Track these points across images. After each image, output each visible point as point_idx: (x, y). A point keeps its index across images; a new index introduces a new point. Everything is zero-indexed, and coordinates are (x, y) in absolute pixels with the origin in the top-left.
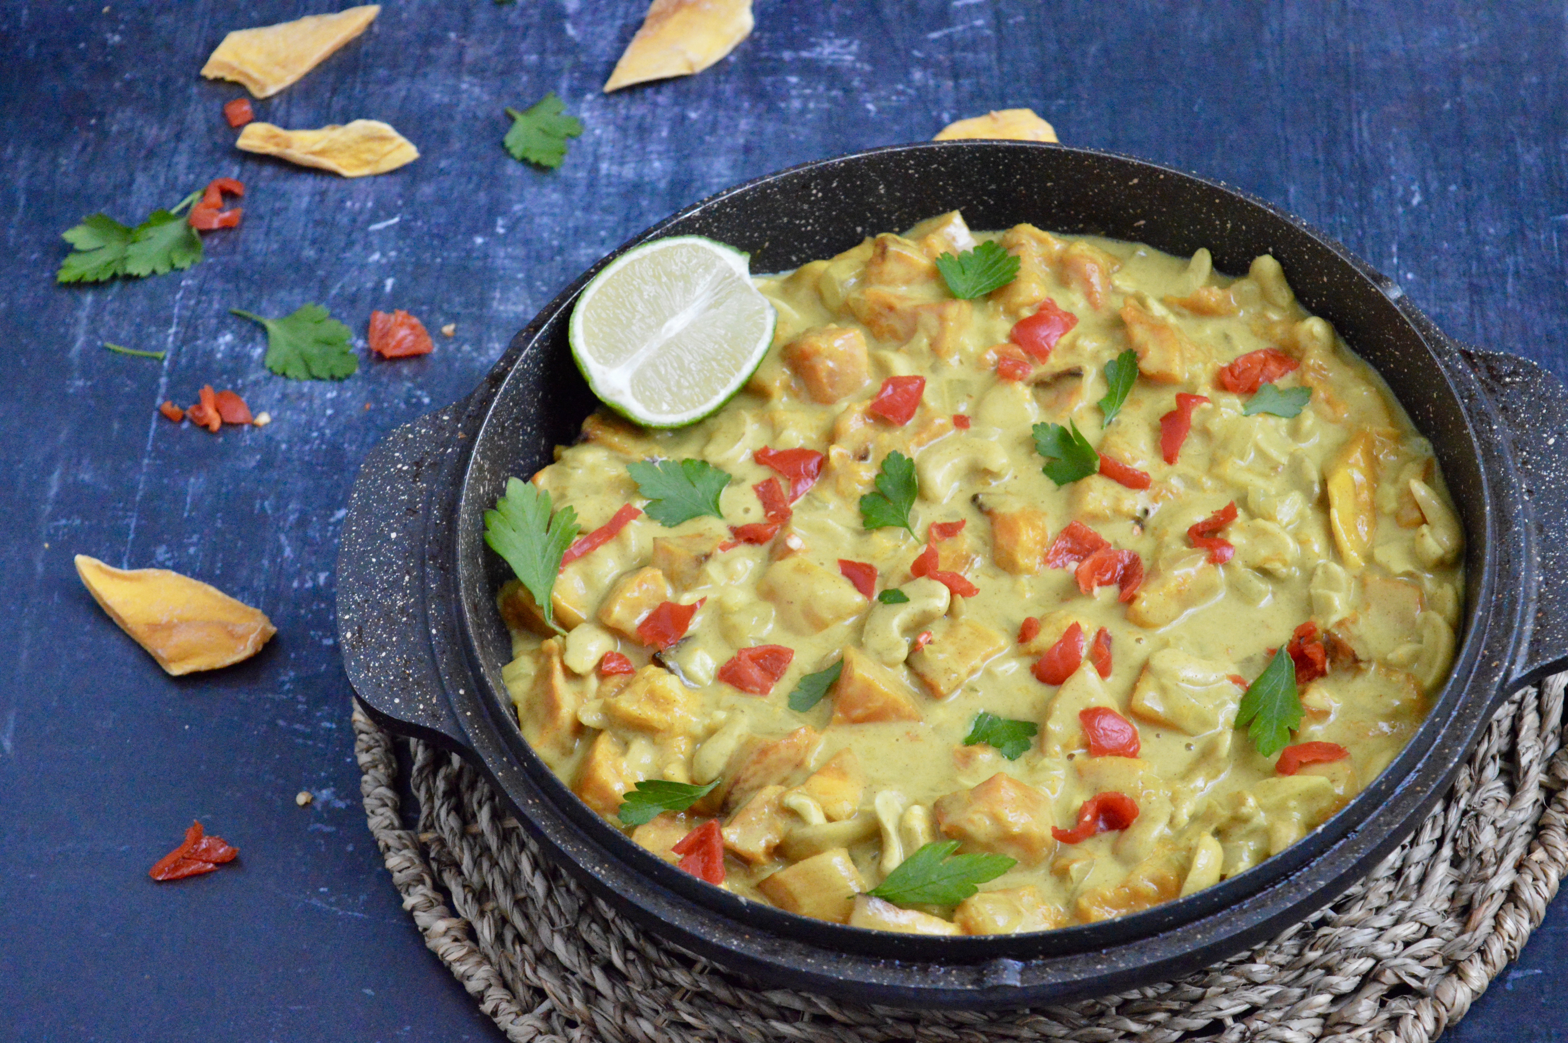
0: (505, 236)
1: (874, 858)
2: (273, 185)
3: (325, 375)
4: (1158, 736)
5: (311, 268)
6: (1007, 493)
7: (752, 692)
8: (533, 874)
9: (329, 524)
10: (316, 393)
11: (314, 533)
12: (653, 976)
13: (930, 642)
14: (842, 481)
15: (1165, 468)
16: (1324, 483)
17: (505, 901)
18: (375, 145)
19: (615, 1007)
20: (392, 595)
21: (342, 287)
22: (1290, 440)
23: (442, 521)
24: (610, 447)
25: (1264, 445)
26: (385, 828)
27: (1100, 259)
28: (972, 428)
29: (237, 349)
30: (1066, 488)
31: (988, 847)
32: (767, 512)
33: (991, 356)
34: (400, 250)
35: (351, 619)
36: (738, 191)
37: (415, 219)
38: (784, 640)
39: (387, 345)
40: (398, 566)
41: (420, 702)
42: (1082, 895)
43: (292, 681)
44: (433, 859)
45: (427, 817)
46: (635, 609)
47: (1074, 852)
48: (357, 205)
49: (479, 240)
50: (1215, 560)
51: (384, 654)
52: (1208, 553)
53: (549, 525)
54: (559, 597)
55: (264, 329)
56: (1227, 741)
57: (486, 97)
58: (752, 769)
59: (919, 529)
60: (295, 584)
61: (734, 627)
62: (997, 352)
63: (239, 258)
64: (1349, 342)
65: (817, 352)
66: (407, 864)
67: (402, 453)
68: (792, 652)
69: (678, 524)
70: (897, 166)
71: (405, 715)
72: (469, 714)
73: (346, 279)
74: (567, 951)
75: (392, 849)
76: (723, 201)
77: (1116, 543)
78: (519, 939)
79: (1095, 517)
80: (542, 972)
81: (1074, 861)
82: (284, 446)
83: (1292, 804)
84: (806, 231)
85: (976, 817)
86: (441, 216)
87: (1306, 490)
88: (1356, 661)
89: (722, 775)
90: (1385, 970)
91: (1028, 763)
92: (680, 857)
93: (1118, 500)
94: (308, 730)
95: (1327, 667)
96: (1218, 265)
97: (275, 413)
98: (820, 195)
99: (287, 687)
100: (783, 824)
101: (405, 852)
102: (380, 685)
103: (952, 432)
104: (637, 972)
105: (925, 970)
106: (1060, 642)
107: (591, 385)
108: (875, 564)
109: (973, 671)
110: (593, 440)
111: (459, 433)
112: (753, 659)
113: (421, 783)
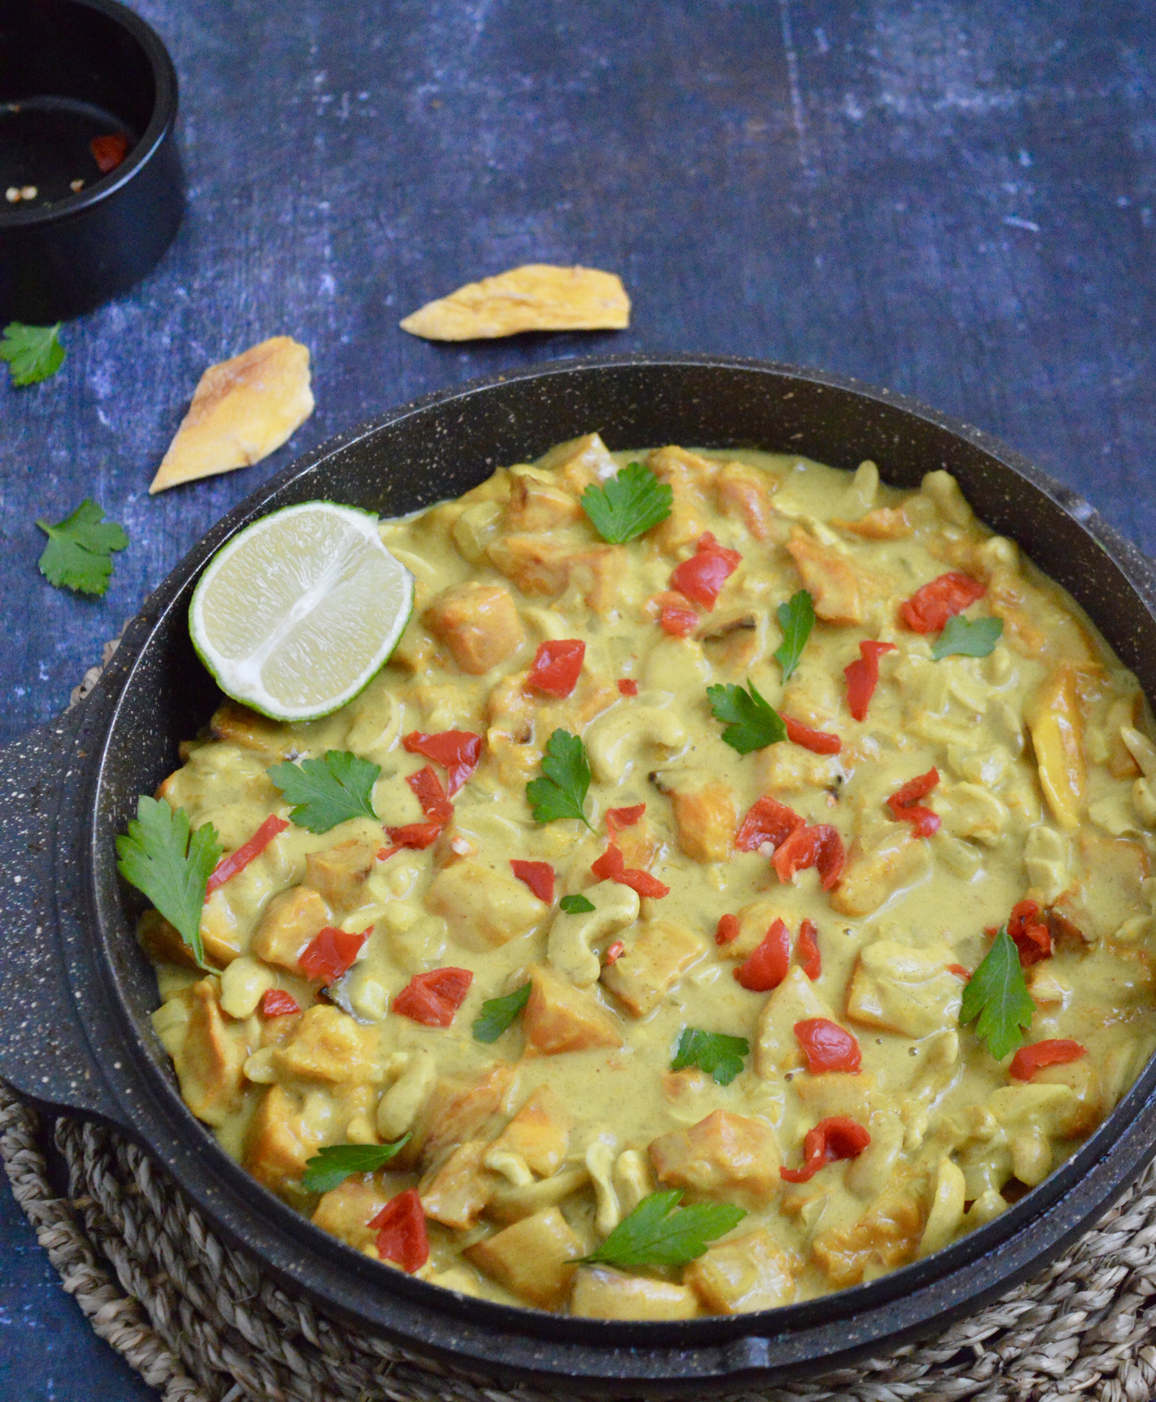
1: (588, 1213)
4: (878, 1042)
6: (686, 768)
7: (433, 1025)
8: (205, 1239)
12: (350, 1348)
13: (622, 955)
14: (505, 768)
15: (856, 726)
16: (1028, 732)
17: (177, 1274)
19: (313, 1390)
20: (24, 952)
22: (986, 684)
23: (71, 860)
24: (244, 746)
25: (959, 693)
26: (32, 1198)
27: (757, 478)
28: (641, 694)
30: (749, 759)
31: (713, 1194)
32: (425, 809)
33: (652, 607)
36: (358, 439)
38: (460, 961)
40: (27, 916)
41: (71, 1079)
42: (817, 1236)
44: (91, 1229)
45: (78, 1179)
46: (294, 940)
47: (803, 1189)
50: (921, 833)
51: (24, 1024)
52: (913, 826)
53: (188, 846)
54: (208, 930)
56: (953, 1043)
58: (446, 1123)
59: (595, 818)
61: (405, 950)
62: (657, 602)
64: (1036, 562)
65: (462, 621)
66: (64, 1239)
67: (15, 778)
68: (471, 974)
69: (329, 829)
70: (527, 393)
71: (55, 1096)
72: (128, 1091)
74: (253, 1328)
75: (45, 1222)
76: (341, 452)
77: (809, 817)
78: (198, 1317)
79: (785, 791)
80: (228, 1356)
81: (804, 1200)
83: (1033, 1117)
84: (432, 469)
85: (696, 1164)
87: (1011, 744)
88: (1083, 940)
89: (412, 1128)
90: (1140, 1281)
91: (743, 1088)
92: (377, 1232)
93: (808, 770)
95: (1052, 948)
96: (886, 478)
98: (445, 432)
100: (486, 1186)
101: (59, 1225)
102: (23, 1062)
103: (619, 701)
104: (333, 1344)
105: (663, 1357)
106: (764, 943)
107: (218, 682)
108: (550, 862)
109: (672, 983)
110: (224, 739)
111: (78, 751)
112: (429, 986)
113: (67, 1138)
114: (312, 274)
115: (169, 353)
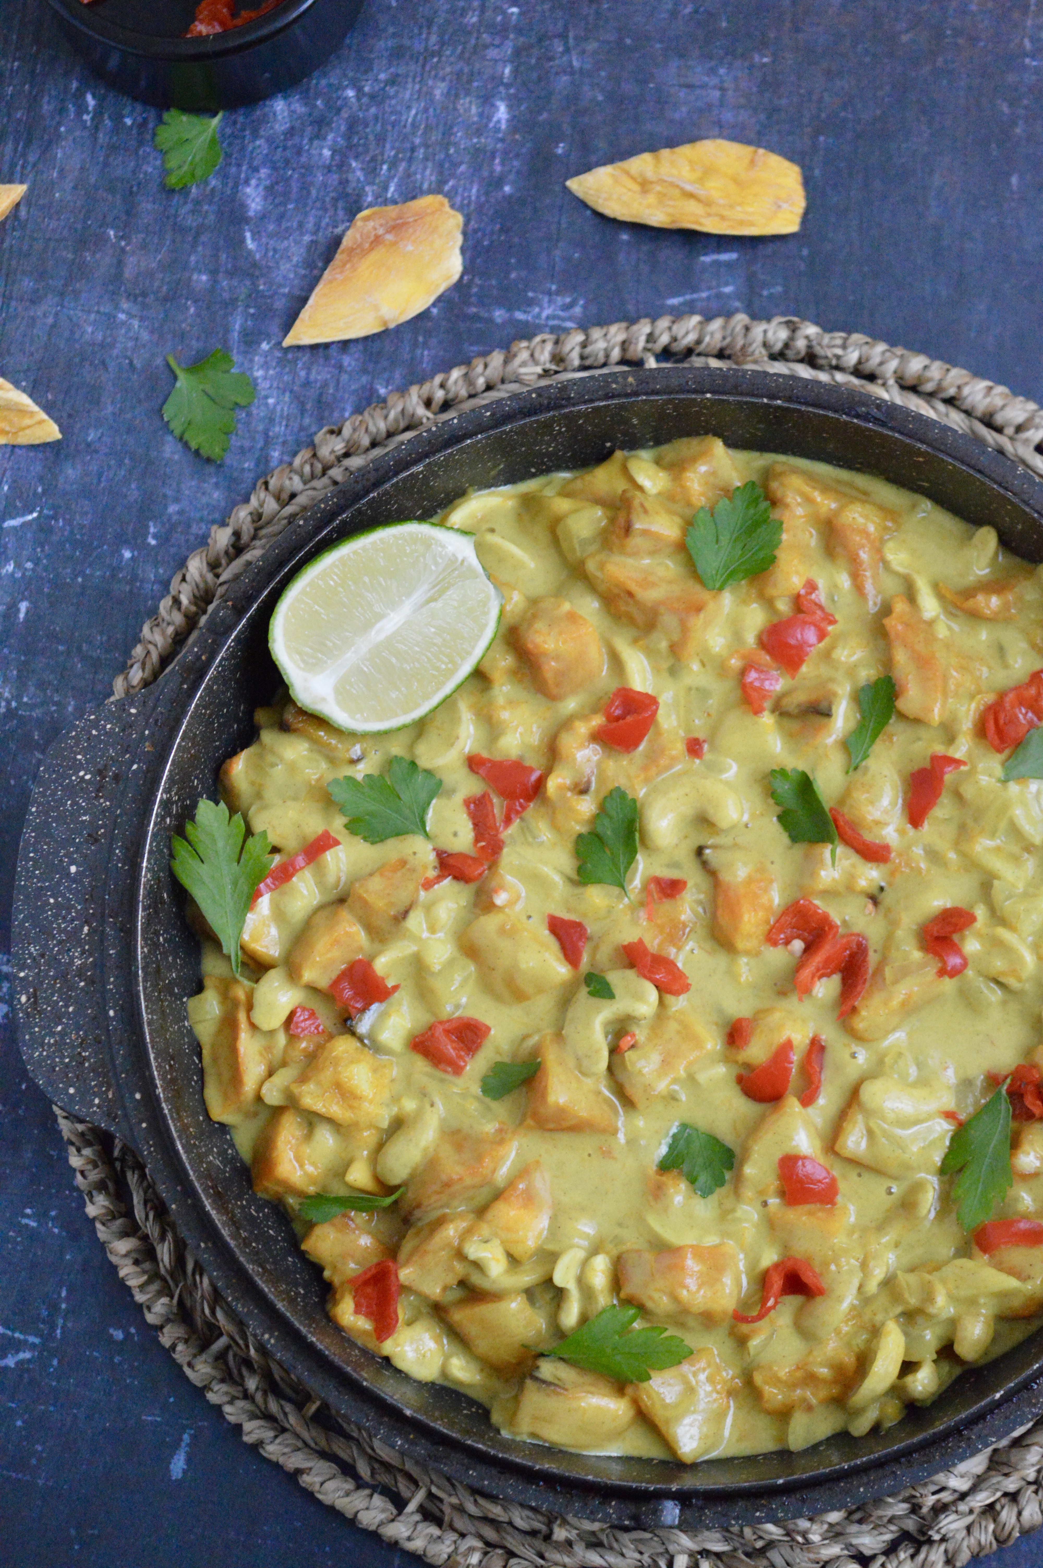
6: (736, 846)
7: (446, 1071)
13: (633, 1047)
14: (559, 815)
15: (911, 833)
20: (69, 950)
23: (124, 864)
24: (311, 738)
25: (1021, 821)
27: (872, 525)
28: (707, 755)
30: (799, 850)
31: (664, 1318)
33: (735, 663)
35: (27, 976)
38: (481, 1013)
40: (77, 911)
41: (95, 1095)
42: (759, 1369)
44: (117, 1158)
51: (59, 1028)
52: (939, 961)
53: (242, 849)
54: (248, 935)
58: (435, 1197)
59: (635, 886)
61: (433, 990)
62: (742, 657)
66: (90, 1167)
67: (85, 756)
68: (489, 1028)
69: (382, 841)
71: (78, 1109)
72: (144, 1125)
75: (75, 1145)
77: (845, 923)
79: (825, 893)
81: (754, 1335)
83: (982, 1301)
91: (721, 1204)
93: (854, 872)
100: (459, 1269)
101: (88, 1151)
103: (684, 763)
106: (770, 1059)
107: (291, 692)
108: (587, 924)
109: (674, 1083)
110: (297, 732)
111: (147, 744)
112: (447, 1032)
114: (487, 100)
115: (329, 169)
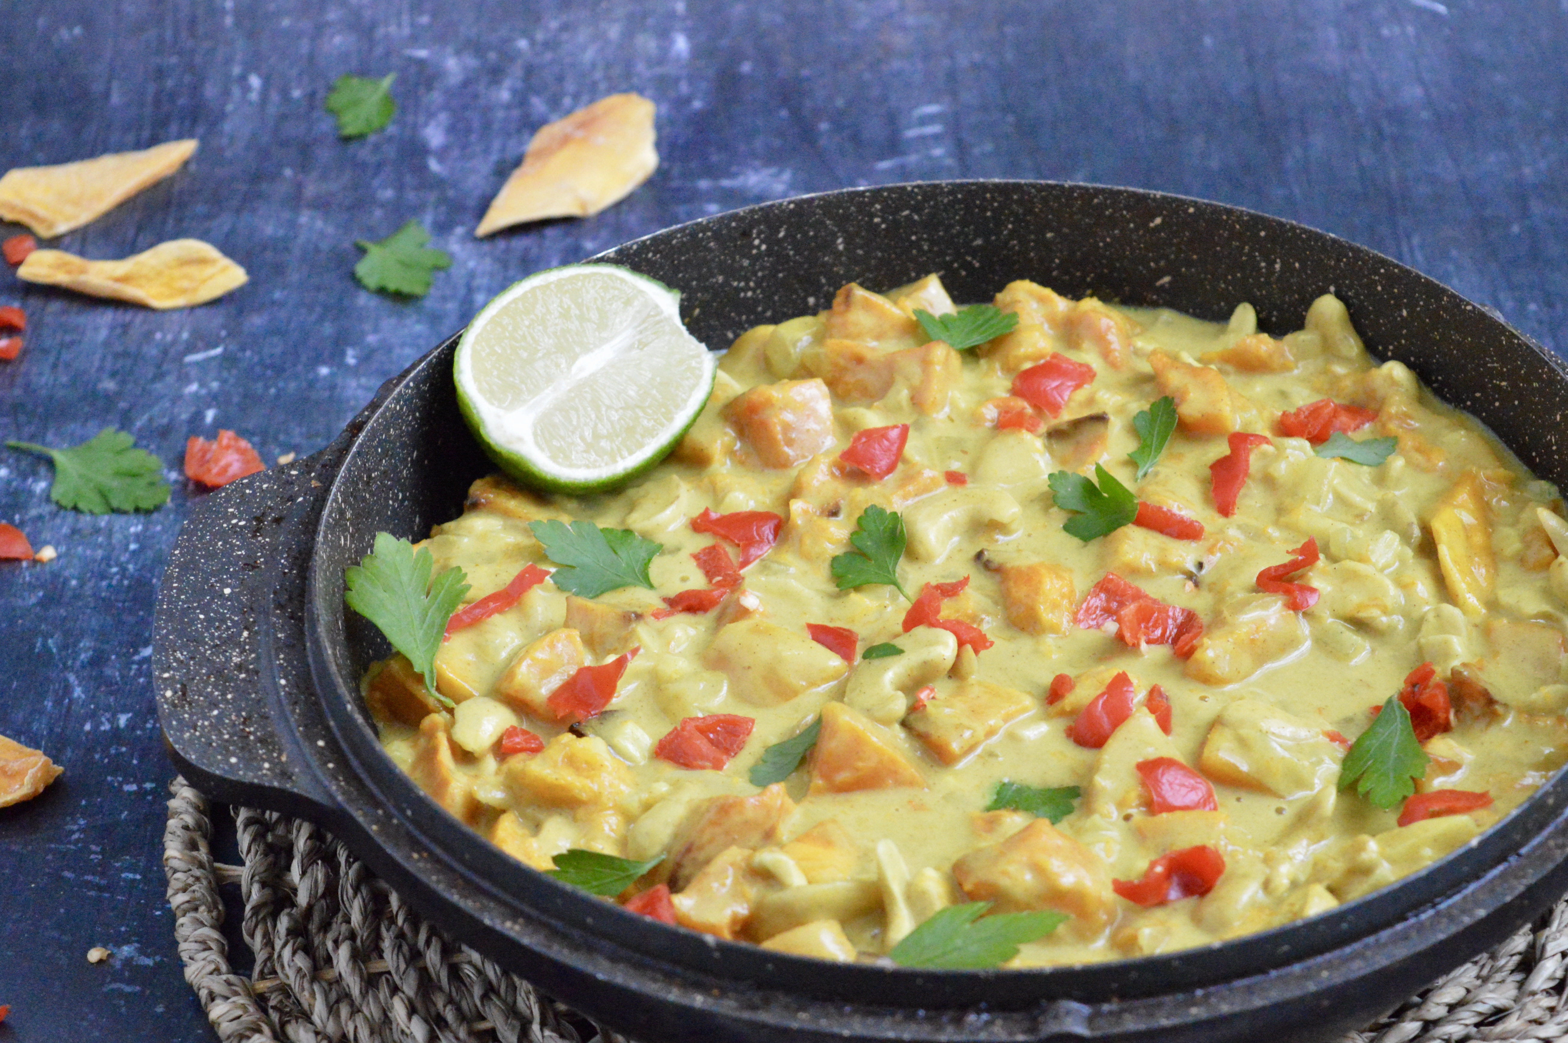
0: (357, 366)
2: (64, 319)
3: (129, 506)
4: (1238, 800)
5: (110, 399)
6: (1020, 549)
7: (703, 768)
8: (410, 1019)
9: (133, 663)
10: (117, 527)
11: (112, 671)
13: (934, 700)
14: (807, 541)
15: (1221, 520)
16: (1426, 526)
18: (193, 270)
20: (225, 651)
21: (151, 420)
22: (1375, 488)
23: (291, 570)
24: (506, 514)
25: (1344, 491)
26: (208, 974)
27: (1117, 318)
28: (969, 485)
29: (14, 484)
30: (1094, 543)
31: (1028, 906)
32: (711, 579)
33: (990, 411)
34: (224, 381)
35: (172, 678)
36: (663, 231)
37: (243, 349)
38: (741, 711)
39: (209, 470)
40: (234, 622)
41: (264, 760)
43: (81, 830)
44: (274, 1008)
45: (265, 962)
47: (1143, 919)
48: (169, 337)
49: (324, 371)
50: (1294, 606)
51: (215, 712)
52: (1285, 597)
53: (429, 589)
54: (444, 666)
55: (50, 463)
56: (1331, 800)
57: (330, 230)
58: (709, 832)
59: (910, 586)
60: (88, 727)
61: (673, 696)
62: (997, 407)
63: (17, 392)
64: (1439, 393)
66: (238, 1013)
67: (238, 509)
68: (752, 721)
69: (597, 596)
70: (860, 211)
71: (244, 777)
72: (331, 765)
73: (156, 409)
75: (218, 998)
76: (644, 242)
77: (1163, 599)
79: (1135, 571)
81: (1142, 929)
82: (74, 583)
83: (1424, 849)
84: (745, 298)
85: (1012, 869)
86: (275, 347)
87: (1404, 532)
88: (1490, 701)
89: (668, 849)
91: (1071, 826)
93: (1165, 554)
94: (104, 882)
95: (1452, 716)
97: (63, 549)
98: (764, 247)
99: (76, 836)
100: (754, 891)
101: (235, 999)
102: (210, 744)
103: (944, 487)
105: (958, 1022)
106: (1102, 694)
107: (481, 432)
108: (855, 628)
109: (990, 733)
110: (484, 505)
111: (313, 482)
112: (700, 730)
113: (256, 926)
